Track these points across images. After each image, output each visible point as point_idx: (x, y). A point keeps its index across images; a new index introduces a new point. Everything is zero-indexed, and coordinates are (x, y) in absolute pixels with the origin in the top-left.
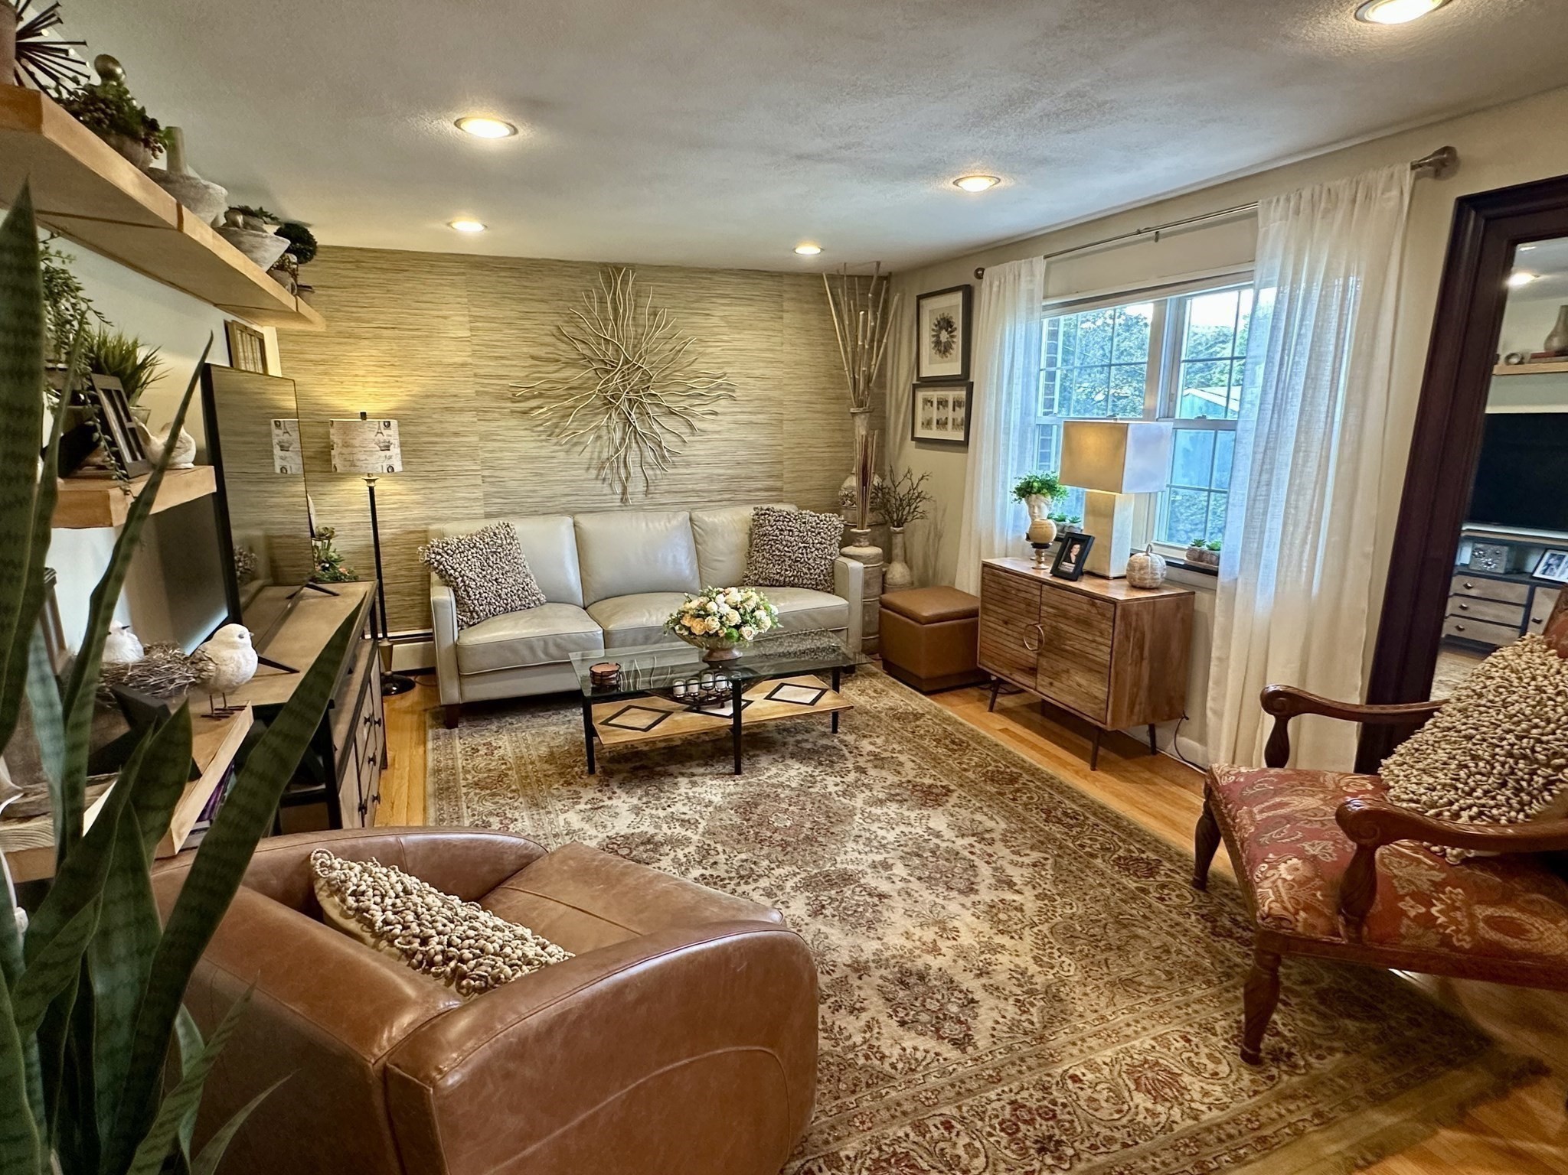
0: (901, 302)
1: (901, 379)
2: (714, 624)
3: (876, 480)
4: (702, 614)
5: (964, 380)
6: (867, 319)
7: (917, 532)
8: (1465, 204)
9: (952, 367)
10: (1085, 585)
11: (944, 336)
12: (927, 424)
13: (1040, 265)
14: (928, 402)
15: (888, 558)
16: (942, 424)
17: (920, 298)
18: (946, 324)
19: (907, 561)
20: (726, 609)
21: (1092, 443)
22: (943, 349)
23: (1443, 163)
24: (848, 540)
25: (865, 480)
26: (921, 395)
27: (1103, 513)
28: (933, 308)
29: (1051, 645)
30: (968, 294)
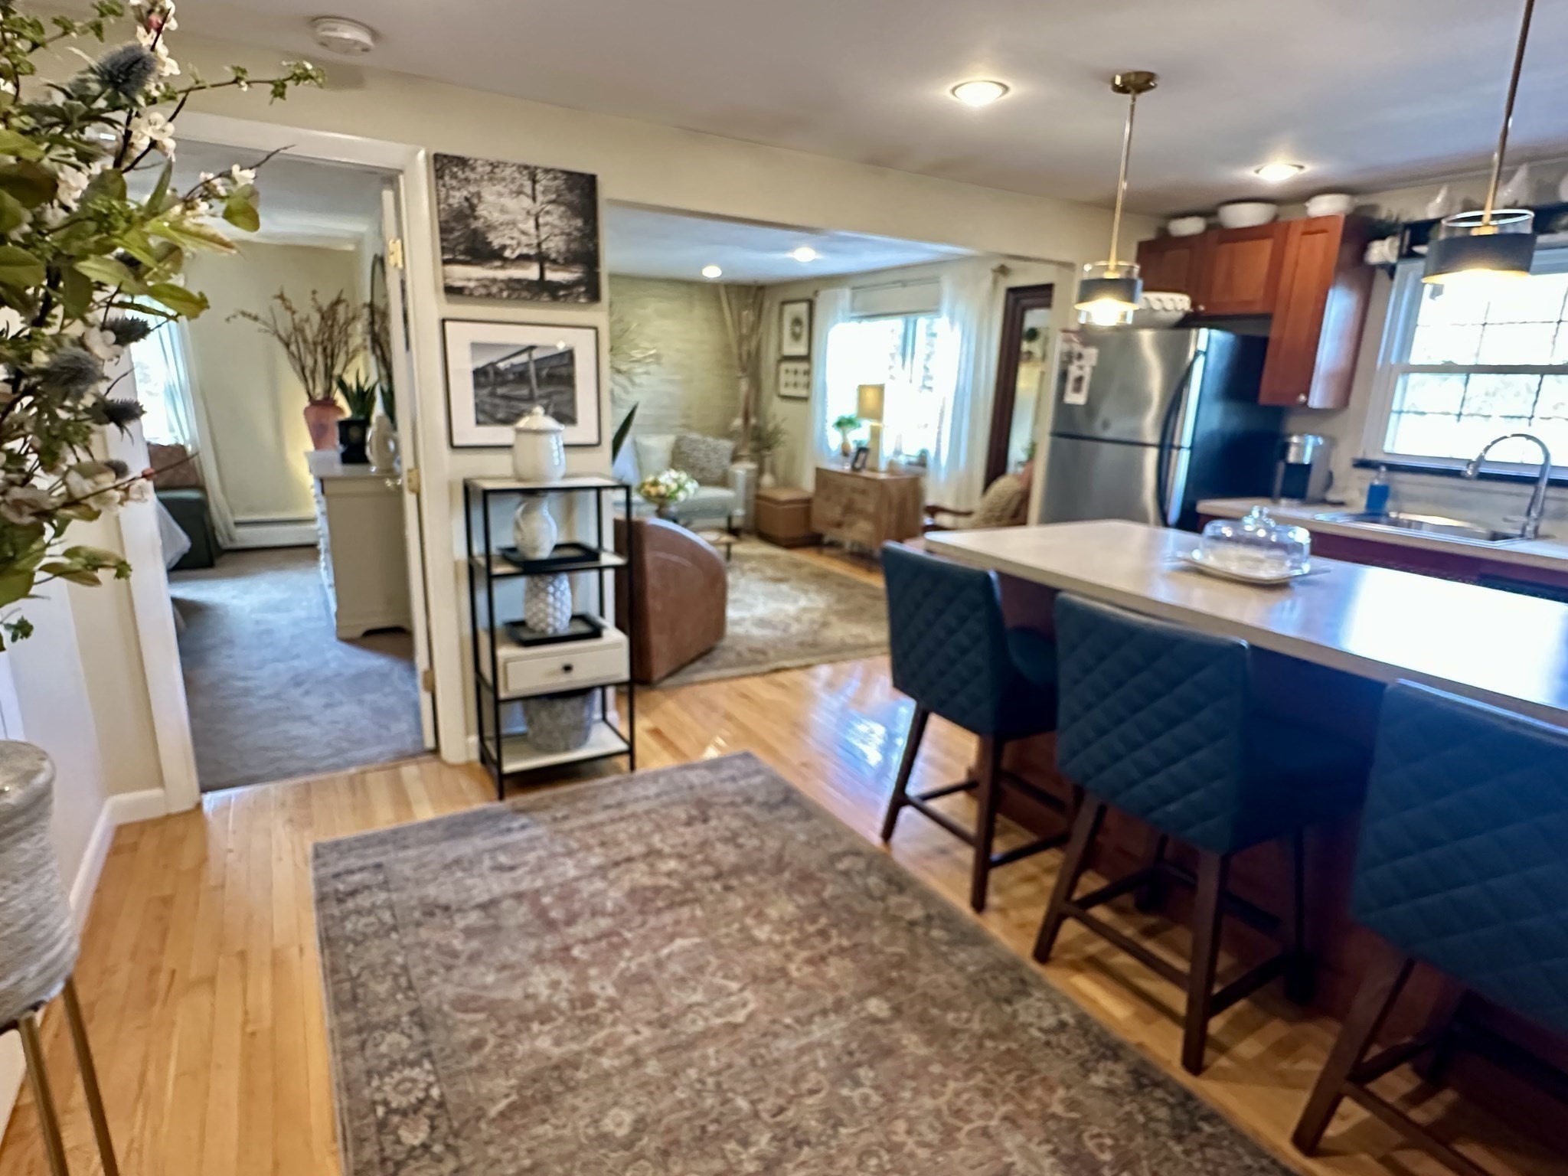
0: (771, 305)
1: (770, 356)
2: (662, 490)
3: (753, 421)
4: (655, 484)
5: (807, 358)
6: (748, 315)
7: (779, 455)
8: (1012, 291)
9: (801, 349)
10: (866, 473)
11: (797, 329)
12: (787, 385)
13: (847, 293)
14: (787, 371)
15: (760, 472)
16: (796, 385)
17: (784, 303)
18: (797, 322)
19: (773, 472)
20: (669, 482)
21: (870, 395)
22: (796, 337)
23: (1003, 270)
24: (735, 458)
25: (746, 419)
26: (785, 366)
27: (876, 434)
28: (792, 310)
29: (849, 509)
30: (811, 304)
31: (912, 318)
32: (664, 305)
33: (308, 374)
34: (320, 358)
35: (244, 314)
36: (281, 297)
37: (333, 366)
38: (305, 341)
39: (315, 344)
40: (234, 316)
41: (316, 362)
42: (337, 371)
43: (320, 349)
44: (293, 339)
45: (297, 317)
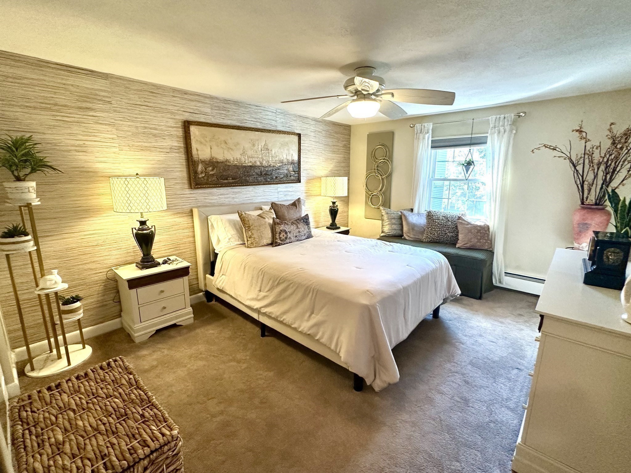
33: (586, 187)
34: (601, 174)
35: (545, 146)
36: (580, 131)
37: (611, 180)
38: (591, 162)
39: (599, 164)
40: (538, 149)
41: (596, 176)
42: (614, 184)
43: (602, 167)
44: (581, 161)
45: (589, 145)
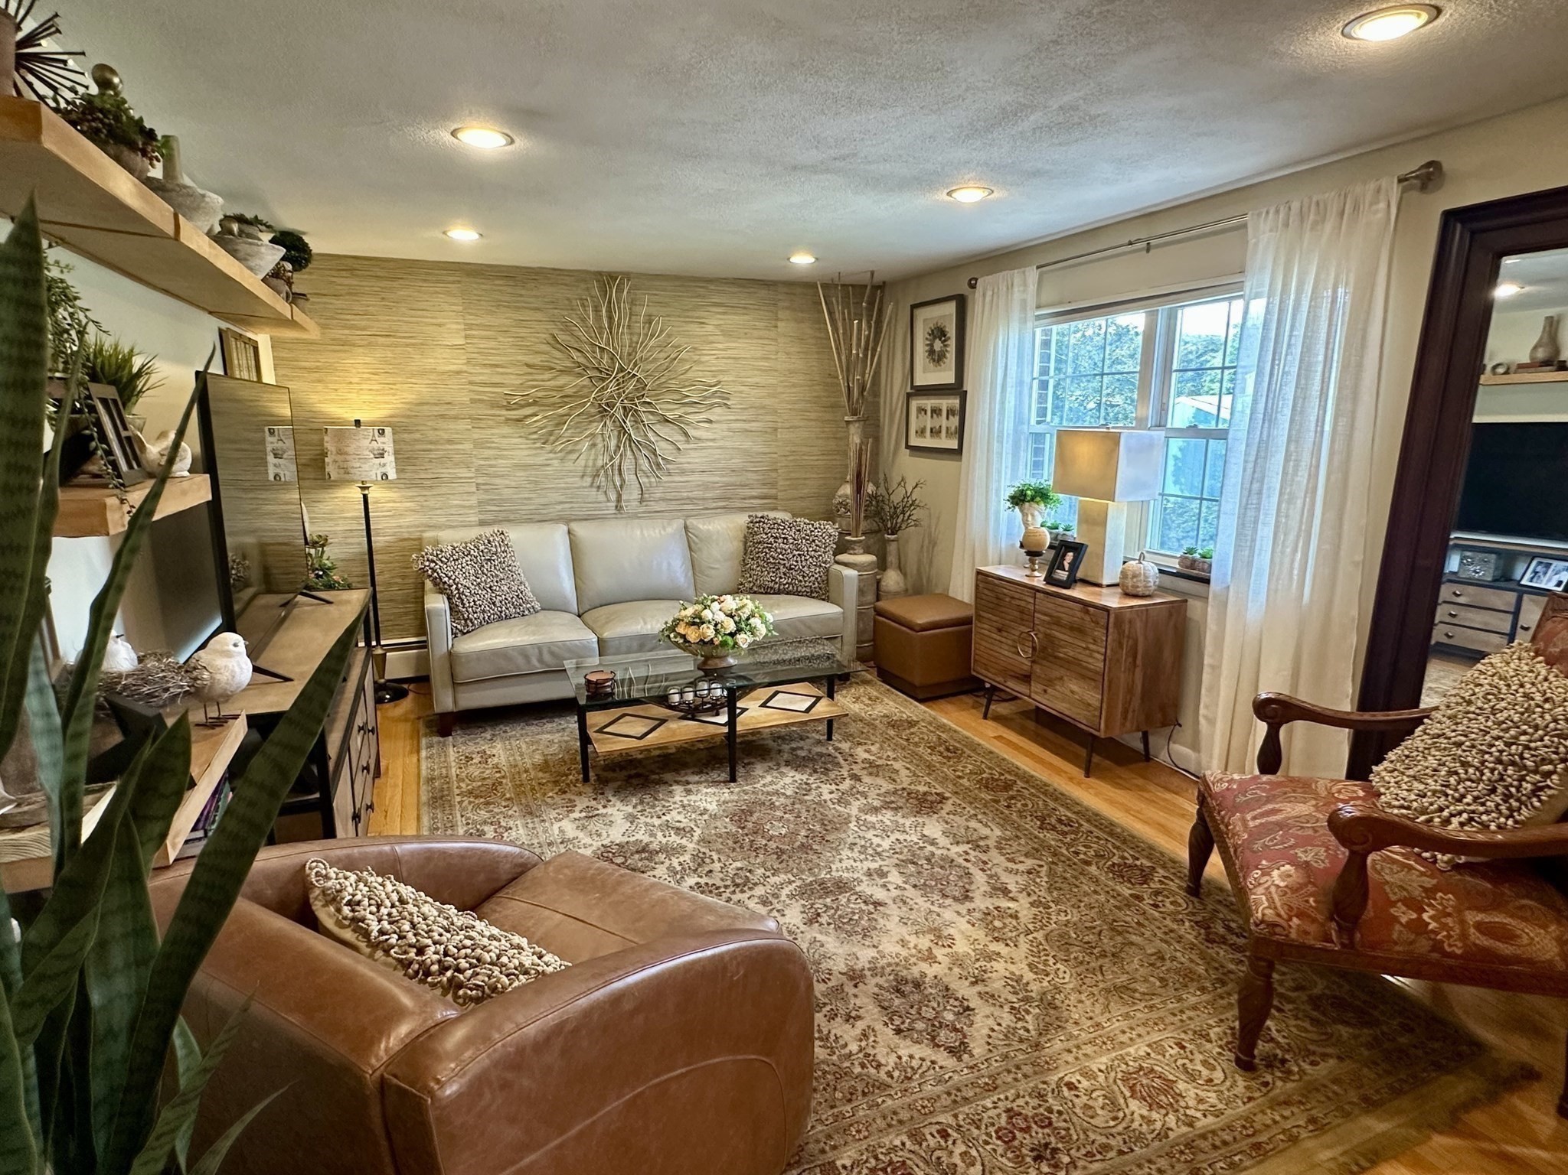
0: (895, 311)
1: (895, 388)
2: (709, 632)
3: (870, 488)
4: (697, 621)
5: (957, 389)
6: (861, 328)
7: (911, 540)
8: (1450, 217)
9: (947, 377)
10: (1078, 592)
11: (938, 345)
12: (921, 432)
13: (1032, 275)
14: (922, 410)
15: (882, 565)
16: (935, 432)
17: (914, 307)
18: (939, 333)
19: (901, 569)
20: (721, 617)
21: (1085, 452)
22: (936, 357)
23: (1430, 177)
24: (842, 547)
25: (859, 488)
26: (915, 403)
27: (1096, 521)
28: (927, 317)
29: (1045, 653)
30: (962, 304)
31: (1163, 309)
32: (735, 320)
